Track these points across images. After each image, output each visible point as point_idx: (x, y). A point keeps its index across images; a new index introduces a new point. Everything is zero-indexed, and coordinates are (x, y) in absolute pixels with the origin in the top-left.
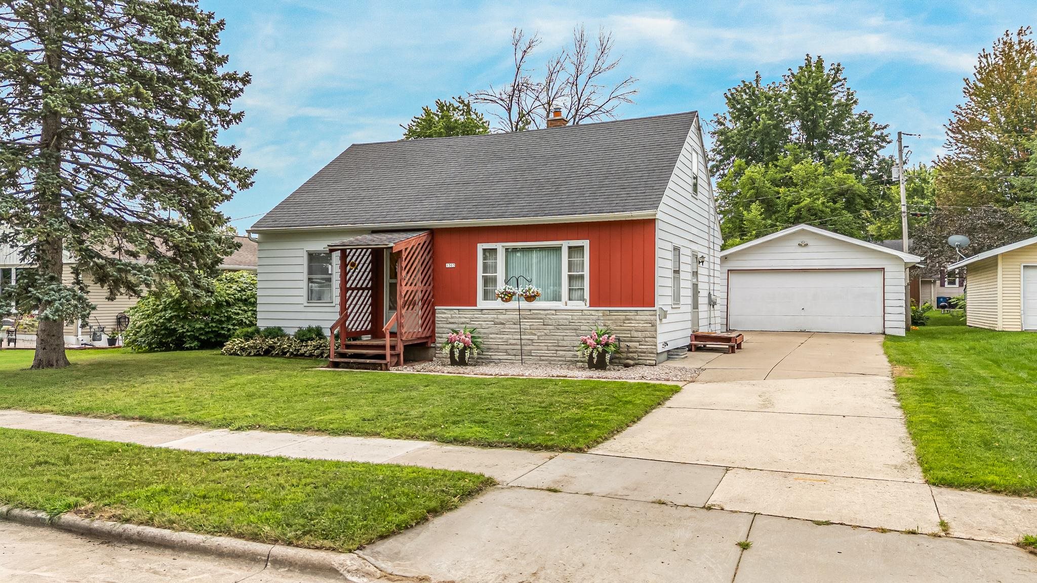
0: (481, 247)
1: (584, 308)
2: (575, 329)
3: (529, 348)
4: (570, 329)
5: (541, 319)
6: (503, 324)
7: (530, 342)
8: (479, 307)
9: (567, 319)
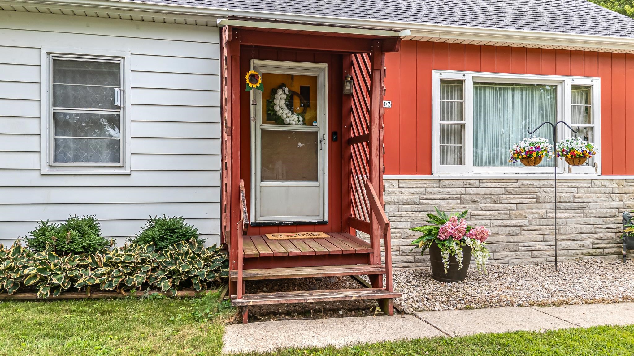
0: (437, 75)
1: (595, 176)
2: (583, 208)
3: (516, 238)
4: (574, 208)
5: (534, 193)
6: (476, 202)
7: (517, 230)
8: (435, 175)
9: (570, 193)
